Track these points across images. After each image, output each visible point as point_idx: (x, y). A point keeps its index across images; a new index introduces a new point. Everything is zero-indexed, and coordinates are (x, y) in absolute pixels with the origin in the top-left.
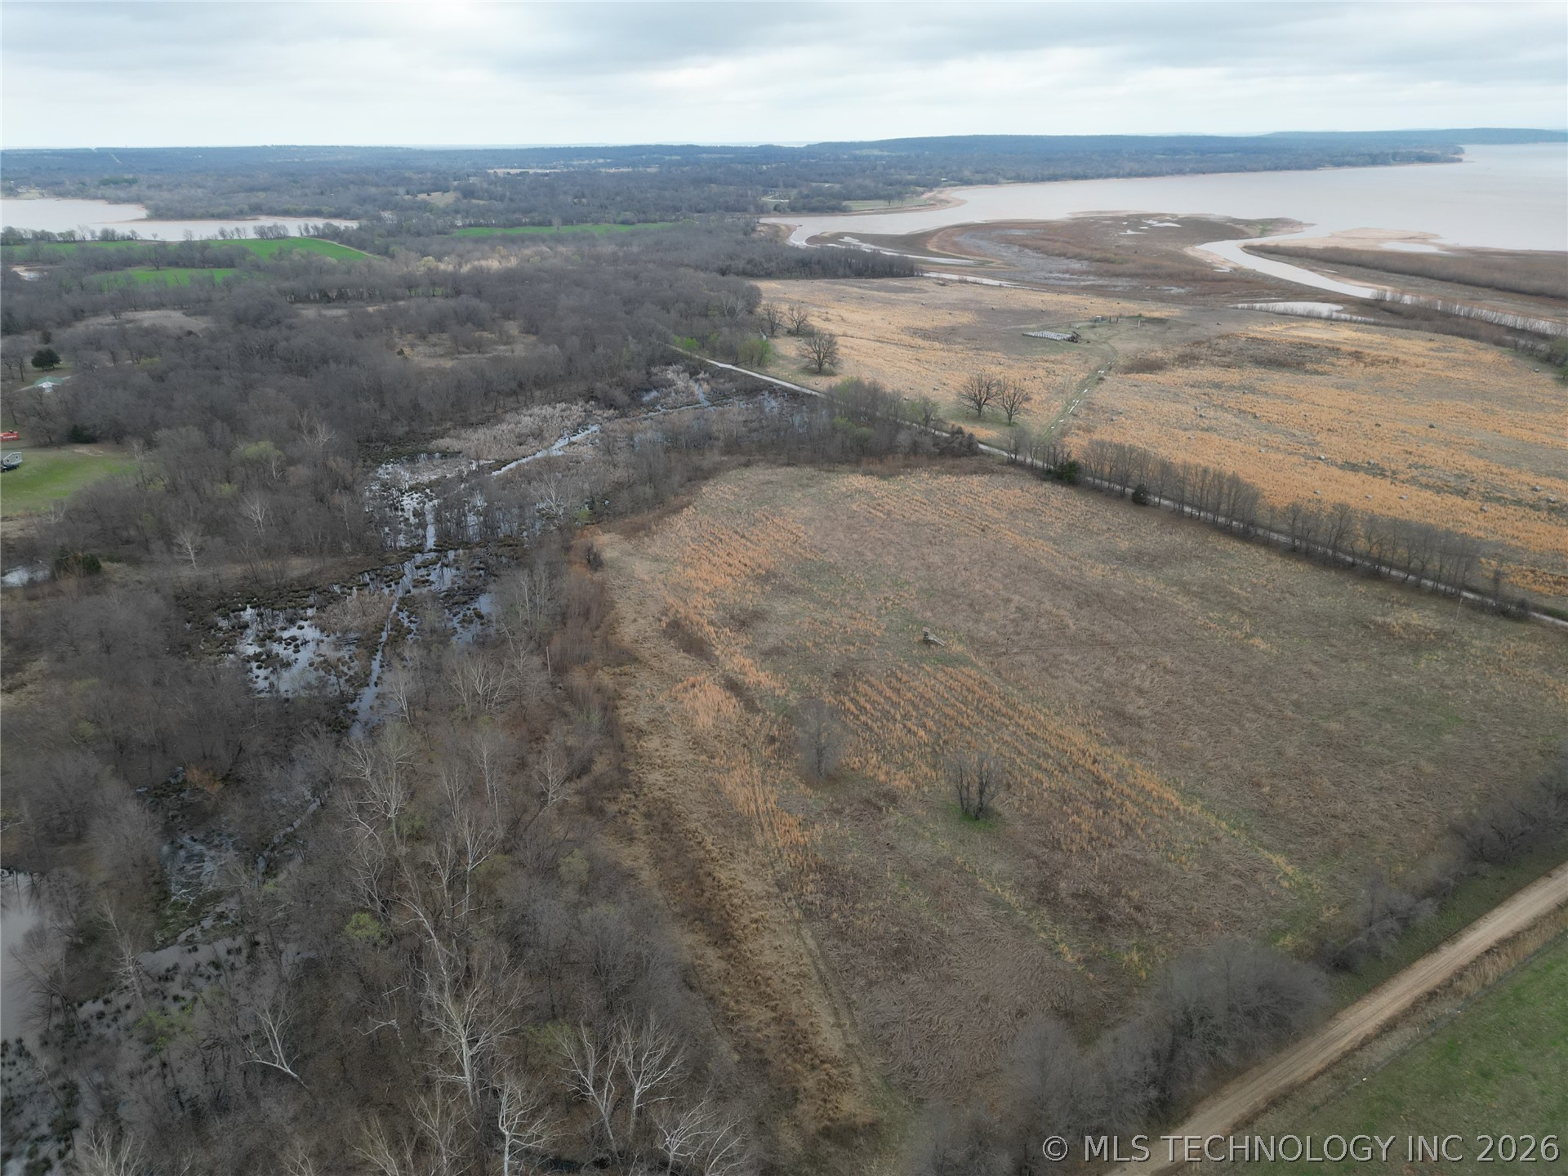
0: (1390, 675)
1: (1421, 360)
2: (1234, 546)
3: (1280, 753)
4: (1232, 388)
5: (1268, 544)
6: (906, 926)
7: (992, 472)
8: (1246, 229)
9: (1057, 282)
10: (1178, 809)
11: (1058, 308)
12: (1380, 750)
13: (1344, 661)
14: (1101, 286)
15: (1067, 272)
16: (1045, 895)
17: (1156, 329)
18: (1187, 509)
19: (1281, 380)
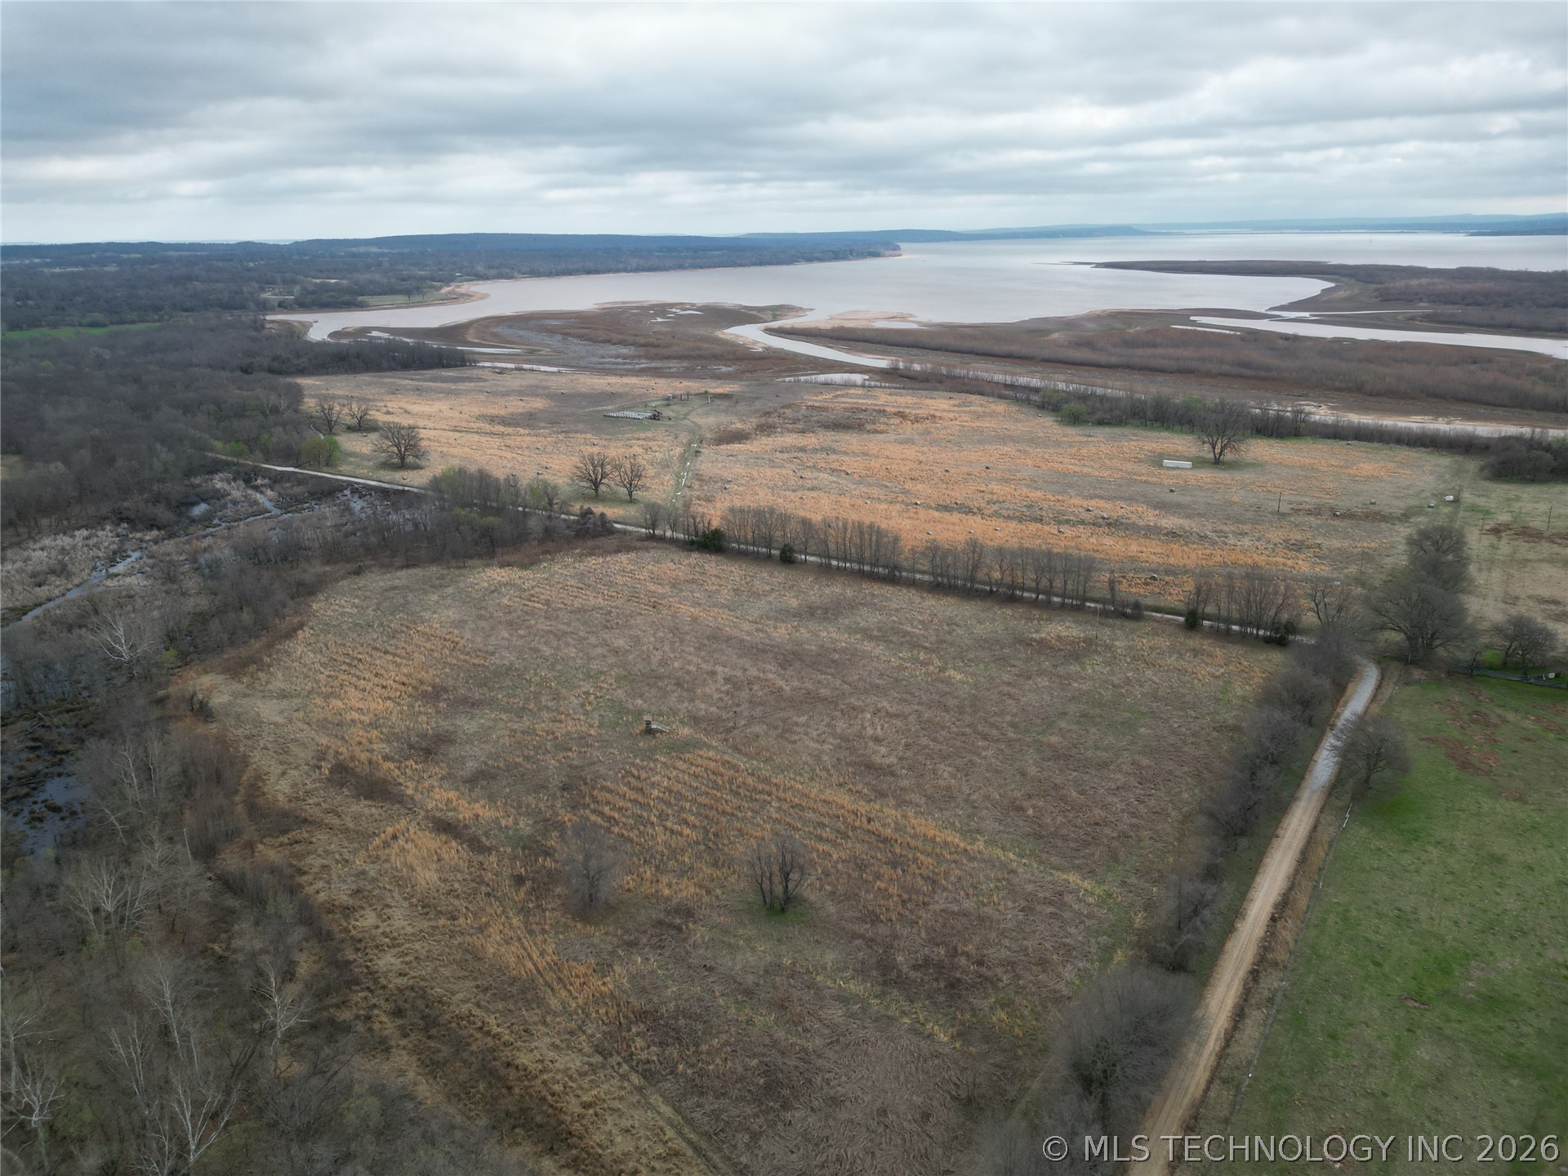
0: (1070, 684)
1: (951, 415)
2: (888, 590)
3: (1023, 774)
4: (815, 451)
5: (913, 584)
6: (763, 1055)
7: (635, 549)
8: (759, 314)
9: (614, 367)
10: (966, 850)
11: (627, 389)
12: (1098, 753)
13: (1029, 678)
14: (657, 368)
15: (617, 357)
16: (888, 976)
17: (724, 404)
18: (834, 563)
19: (852, 440)
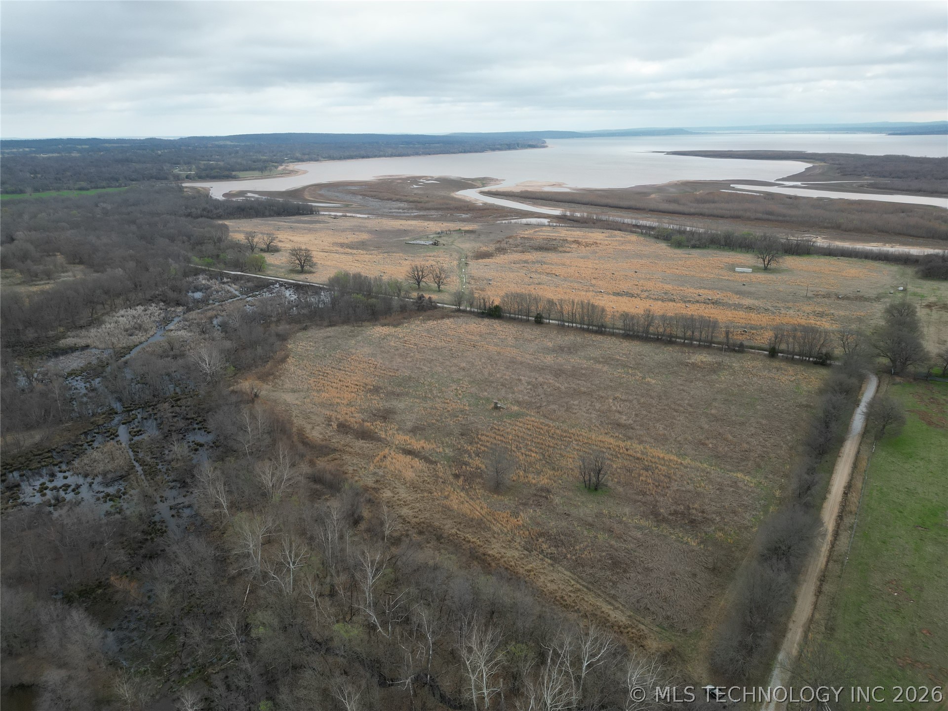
0: (714, 385)
1: (606, 242)
2: (600, 338)
3: (702, 428)
4: (533, 263)
5: (613, 334)
6: (607, 551)
7: (451, 317)
8: (473, 183)
9: (399, 214)
10: (681, 463)
11: (412, 228)
12: (738, 418)
13: (692, 382)
14: (424, 215)
15: (399, 209)
16: (659, 519)
17: (473, 236)
18: (567, 324)
19: (551, 256)
